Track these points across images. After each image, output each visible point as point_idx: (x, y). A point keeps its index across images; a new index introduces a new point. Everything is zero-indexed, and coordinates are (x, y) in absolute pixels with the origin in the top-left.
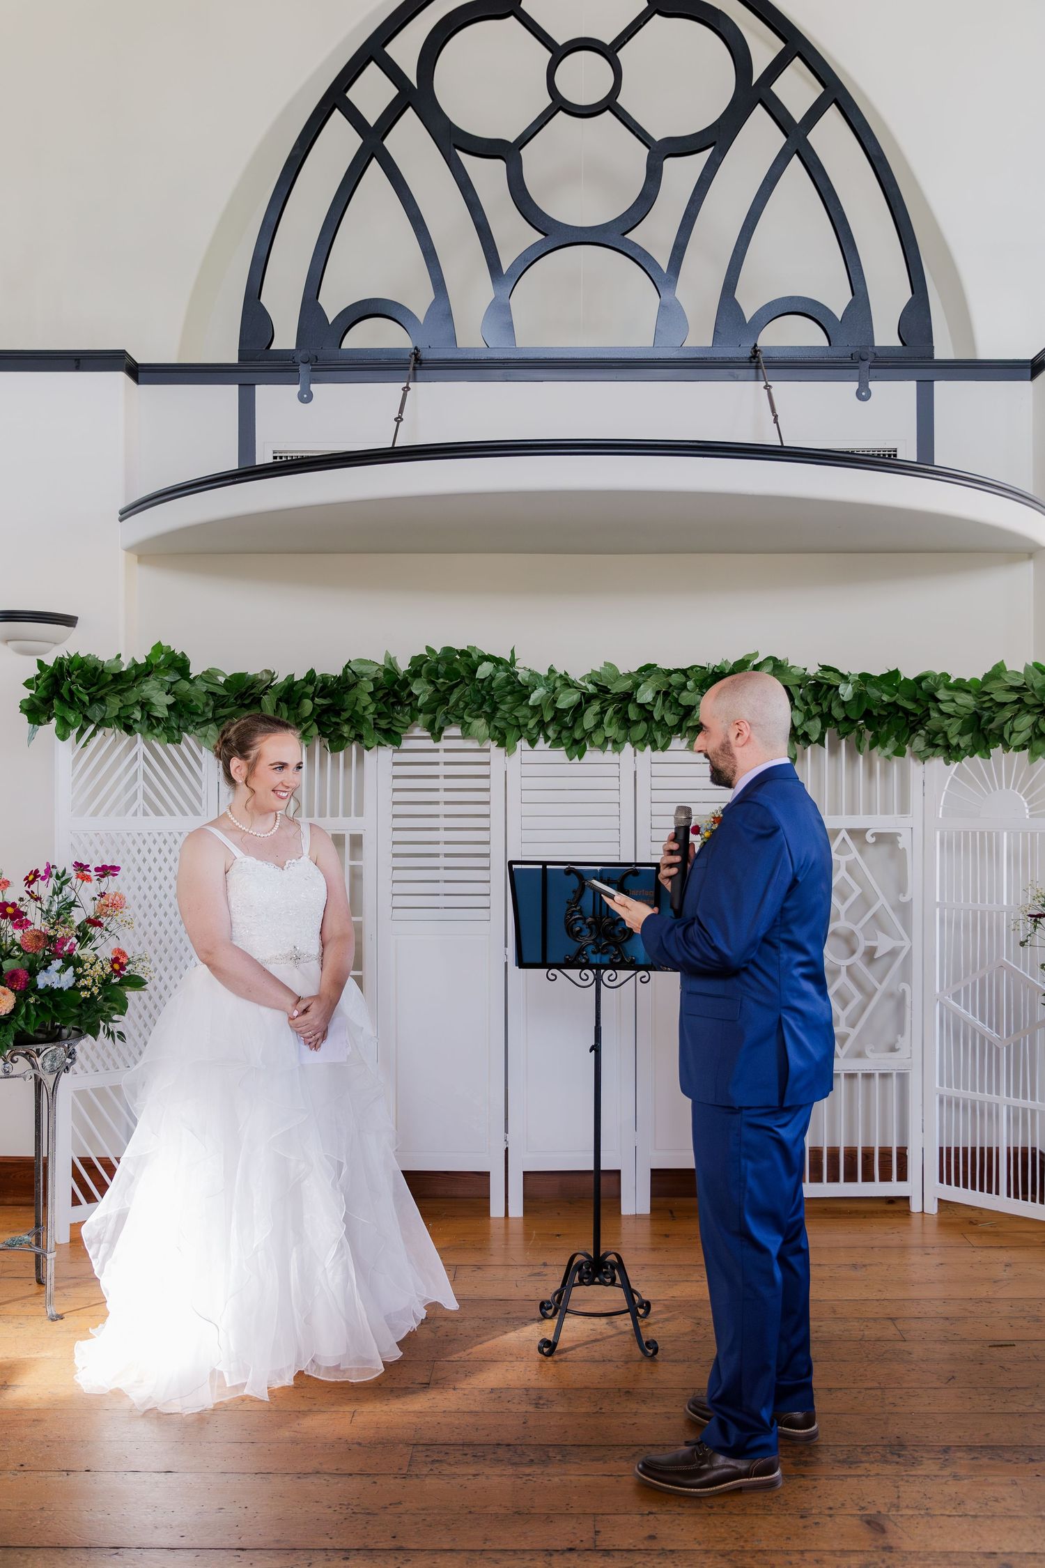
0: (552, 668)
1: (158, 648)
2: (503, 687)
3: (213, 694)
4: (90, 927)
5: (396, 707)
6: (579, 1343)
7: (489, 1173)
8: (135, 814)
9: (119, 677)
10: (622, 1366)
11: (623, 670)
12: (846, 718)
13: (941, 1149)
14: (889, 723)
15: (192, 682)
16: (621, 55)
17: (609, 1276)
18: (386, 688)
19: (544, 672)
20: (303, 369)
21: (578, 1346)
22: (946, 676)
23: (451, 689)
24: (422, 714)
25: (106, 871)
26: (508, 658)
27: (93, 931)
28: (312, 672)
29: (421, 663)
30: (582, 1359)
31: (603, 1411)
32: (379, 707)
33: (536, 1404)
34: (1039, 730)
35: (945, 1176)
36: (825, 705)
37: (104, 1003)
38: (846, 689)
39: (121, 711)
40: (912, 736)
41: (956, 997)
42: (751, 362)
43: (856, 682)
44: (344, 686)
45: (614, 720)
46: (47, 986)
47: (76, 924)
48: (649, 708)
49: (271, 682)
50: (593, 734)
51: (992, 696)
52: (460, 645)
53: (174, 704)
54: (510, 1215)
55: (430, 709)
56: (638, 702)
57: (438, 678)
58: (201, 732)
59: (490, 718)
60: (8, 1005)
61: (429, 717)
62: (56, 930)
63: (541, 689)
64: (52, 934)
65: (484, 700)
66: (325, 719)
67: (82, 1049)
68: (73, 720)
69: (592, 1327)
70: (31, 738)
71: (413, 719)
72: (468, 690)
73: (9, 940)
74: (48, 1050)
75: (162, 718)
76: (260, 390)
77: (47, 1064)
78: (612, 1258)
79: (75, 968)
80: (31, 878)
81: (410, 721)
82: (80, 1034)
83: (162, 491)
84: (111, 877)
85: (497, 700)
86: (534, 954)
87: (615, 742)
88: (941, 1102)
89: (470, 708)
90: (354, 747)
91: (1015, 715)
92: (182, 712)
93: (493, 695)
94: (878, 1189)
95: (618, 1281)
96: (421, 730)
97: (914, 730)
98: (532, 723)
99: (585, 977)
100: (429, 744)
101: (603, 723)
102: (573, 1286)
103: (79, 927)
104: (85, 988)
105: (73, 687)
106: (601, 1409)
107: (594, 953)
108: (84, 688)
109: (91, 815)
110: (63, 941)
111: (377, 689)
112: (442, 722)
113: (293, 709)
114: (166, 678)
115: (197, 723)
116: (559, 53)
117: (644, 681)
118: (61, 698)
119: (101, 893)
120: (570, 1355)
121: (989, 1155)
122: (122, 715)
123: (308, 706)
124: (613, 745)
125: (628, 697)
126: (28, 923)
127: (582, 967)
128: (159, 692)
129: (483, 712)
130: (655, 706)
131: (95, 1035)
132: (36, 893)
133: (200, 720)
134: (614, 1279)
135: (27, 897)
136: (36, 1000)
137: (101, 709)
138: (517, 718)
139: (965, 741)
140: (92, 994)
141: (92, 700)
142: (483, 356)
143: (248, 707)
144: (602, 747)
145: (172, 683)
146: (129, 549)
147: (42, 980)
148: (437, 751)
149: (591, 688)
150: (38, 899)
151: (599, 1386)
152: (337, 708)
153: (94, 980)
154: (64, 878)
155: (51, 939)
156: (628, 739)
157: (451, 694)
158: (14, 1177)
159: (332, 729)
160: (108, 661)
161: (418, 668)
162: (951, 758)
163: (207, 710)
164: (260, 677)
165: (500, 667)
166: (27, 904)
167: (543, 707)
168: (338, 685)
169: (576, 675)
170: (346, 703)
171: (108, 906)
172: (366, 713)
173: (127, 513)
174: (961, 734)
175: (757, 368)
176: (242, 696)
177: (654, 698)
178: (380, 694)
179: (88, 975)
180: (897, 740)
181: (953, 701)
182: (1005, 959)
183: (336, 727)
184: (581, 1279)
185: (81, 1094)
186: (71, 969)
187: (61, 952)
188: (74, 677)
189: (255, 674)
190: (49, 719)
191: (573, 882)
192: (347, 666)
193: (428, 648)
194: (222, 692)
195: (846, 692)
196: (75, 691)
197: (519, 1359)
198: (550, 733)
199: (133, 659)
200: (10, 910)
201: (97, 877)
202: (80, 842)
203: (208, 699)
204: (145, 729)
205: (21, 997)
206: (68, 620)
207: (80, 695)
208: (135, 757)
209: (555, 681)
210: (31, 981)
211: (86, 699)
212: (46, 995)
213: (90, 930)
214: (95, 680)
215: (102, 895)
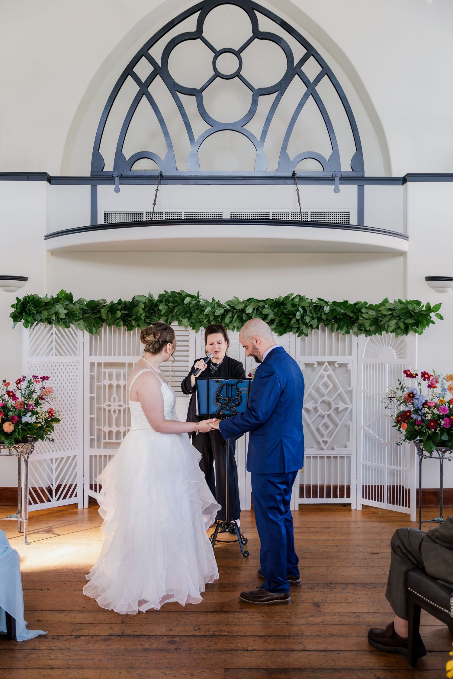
0: (214, 299)
1: (62, 292)
2: (195, 307)
3: (82, 309)
5: (153, 314)
8: (52, 355)
9: (47, 304)
11: (241, 300)
12: (327, 319)
13: (363, 486)
14: (343, 321)
15: (74, 304)
16: (242, 54)
18: (149, 307)
19: (211, 301)
20: (117, 180)
22: (366, 303)
23: (174, 308)
24: (163, 317)
25: (44, 378)
26: (196, 295)
27: (41, 401)
28: (120, 300)
29: (163, 297)
32: (147, 314)
34: (399, 326)
35: (364, 496)
36: (319, 314)
37: (46, 428)
38: (327, 308)
39: (48, 316)
40: (353, 326)
41: (369, 426)
42: (292, 177)
43: (331, 305)
44: (133, 306)
45: (237, 319)
46: (26, 422)
48: (251, 315)
49: (104, 304)
50: (229, 325)
51: (381, 312)
52: (178, 291)
53: (68, 313)
55: (166, 315)
56: (246, 313)
57: (169, 303)
58: (78, 323)
59: (189, 319)
60: (12, 429)
61: (166, 318)
62: (28, 401)
63: (209, 308)
65: (187, 312)
66: (125, 318)
67: (36, 445)
68: (30, 320)
70: (14, 327)
72: (181, 308)
73: (10, 405)
74: (25, 445)
75: (63, 319)
76: (99, 187)
77: (24, 450)
80: (18, 382)
82: (36, 440)
83: (63, 231)
84: (46, 381)
85: (192, 312)
86: (204, 411)
87: (237, 328)
88: (363, 467)
89: (182, 315)
91: (390, 320)
92: (70, 316)
93: (190, 310)
94: (339, 500)
97: (353, 324)
98: (205, 321)
101: (233, 321)
102: (219, 532)
103: (36, 399)
104: (39, 423)
105: (30, 308)
107: (226, 411)
108: (34, 308)
109: (36, 356)
110: (30, 406)
111: (145, 307)
112: (171, 320)
113: (113, 315)
114: (65, 303)
115: (76, 320)
116: (218, 54)
117: (249, 305)
118: (26, 312)
121: (381, 487)
122: (48, 318)
123: (119, 314)
125: (243, 311)
126: (17, 398)
128: (62, 309)
129: (186, 316)
130: (253, 314)
131: (42, 439)
132: (20, 387)
133: (77, 319)
135: (16, 389)
136: (22, 427)
137: (40, 316)
138: (199, 319)
139: (372, 329)
140: (42, 424)
141: (37, 312)
142: (187, 175)
143: (95, 314)
144: (233, 330)
145: (67, 305)
146: (48, 251)
147: (25, 419)
149: (228, 307)
150: (20, 389)
151: (227, 566)
152: (130, 315)
153: (42, 420)
154: (30, 383)
155: (25, 404)
157: (174, 309)
159: (128, 322)
160: (43, 297)
161: (162, 299)
162: (367, 335)
163: (80, 315)
164: (100, 302)
165: (194, 299)
166: (16, 391)
167: (210, 315)
168: (131, 305)
169: (222, 302)
170: (134, 313)
171: (46, 392)
172: (142, 316)
173: (47, 237)
174: (371, 326)
175: (295, 180)
176: (93, 309)
177: (252, 311)
178: (147, 309)
179: (40, 418)
180: (347, 327)
181: (367, 313)
182: (387, 412)
183: (130, 322)
184: (221, 530)
185: (37, 461)
186: (35, 415)
187: (30, 409)
188: (30, 304)
189: (98, 300)
190: (21, 320)
191: (219, 385)
192: (134, 298)
193: (165, 291)
194: (85, 308)
195: (327, 309)
199: (52, 296)
200: (11, 394)
201: (41, 381)
202: (32, 366)
203: (80, 311)
204: (56, 323)
205: (16, 426)
206: (25, 279)
207: (33, 311)
208: (52, 334)
209: (214, 304)
210: (19, 420)
211: (35, 312)
212: (25, 425)
213: (39, 401)
214: (38, 305)
215: (44, 388)
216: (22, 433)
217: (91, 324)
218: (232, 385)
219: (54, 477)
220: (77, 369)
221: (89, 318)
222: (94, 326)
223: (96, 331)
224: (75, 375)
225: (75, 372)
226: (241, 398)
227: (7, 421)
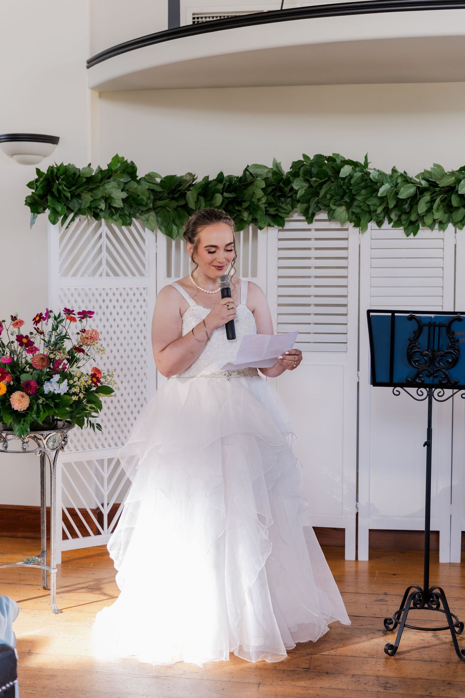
0: (395, 169)
1: (116, 159)
2: (359, 183)
3: (153, 191)
4: (76, 352)
5: (281, 199)
6: (413, 648)
7: (344, 529)
8: (101, 275)
9: (90, 179)
10: (445, 665)
11: (448, 169)
15: (138, 182)
17: (435, 603)
18: (274, 185)
19: (389, 172)
21: (412, 650)
23: (321, 185)
24: (299, 204)
25: (85, 314)
26: (362, 162)
27: (78, 355)
28: (221, 174)
29: (299, 166)
30: (416, 659)
31: (432, 694)
32: (269, 199)
33: (385, 687)
37: (87, 404)
39: (92, 203)
44: (244, 184)
45: (441, 207)
46: (50, 392)
47: (67, 350)
49: (193, 182)
50: (424, 217)
52: (327, 153)
53: (127, 198)
54: (359, 559)
55: (306, 199)
56: (459, 193)
57: (312, 178)
58: (145, 217)
59: (349, 206)
60: (25, 404)
61: (305, 205)
62: (55, 354)
63: (387, 184)
64: (52, 357)
65: (345, 193)
66: (230, 207)
68: (60, 210)
69: (422, 638)
70: (32, 223)
71: (293, 207)
72: (333, 186)
73: (24, 361)
74: (51, 435)
75: (119, 208)
77: (51, 444)
78: (437, 591)
79: (68, 380)
80: (37, 319)
81: (291, 209)
82: (70, 425)
83: (115, 47)
84: (88, 318)
85: (354, 193)
86: (383, 377)
87: (441, 223)
89: (335, 199)
90: (251, 228)
92: (132, 203)
93: (351, 190)
95: (442, 607)
96: (298, 215)
98: (379, 210)
99: (421, 394)
100: (305, 225)
101: (432, 209)
102: (409, 609)
103: (69, 352)
104: (75, 394)
105: (60, 187)
106: (431, 693)
107: (428, 376)
108: (67, 188)
109: (72, 276)
110: (59, 362)
111: (268, 186)
112: (314, 209)
113: (209, 201)
114: (122, 180)
115: (142, 211)
117: (464, 178)
118: (53, 195)
119: (82, 330)
120: (407, 656)
122: (92, 206)
123: (219, 199)
124: (439, 226)
125: (452, 189)
126: (37, 349)
127: (419, 386)
128: (116, 190)
129: (344, 202)
131: (81, 425)
132: (40, 329)
133: (144, 209)
134: (438, 606)
135: (35, 332)
136: (43, 401)
137: (78, 202)
138: (368, 206)
140: (79, 398)
141: (73, 196)
143: (177, 199)
144: (431, 227)
145: (126, 183)
146: (94, 88)
147: (48, 388)
148: (309, 230)
149: (424, 183)
150: (42, 333)
151: (429, 678)
152: (239, 200)
153: (80, 389)
154: (58, 320)
155: (50, 360)
156: (451, 220)
157: (321, 189)
158: (23, 519)
159: (236, 215)
160: (83, 168)
161: (297, 170)
163: (149, 202)
164: (185, 178)
165: (357, 169)
166: (34, 337)
167: (388, 197)
168: (240, 183)
169: (412, 174)
170: (246, 196)
171: (88, 338)
172: (260, 203)
173: (92, 62)
176: (172, 192)
178: (270, 189)
179: (76, 385)
183: (239, 213)
184: (415, 604)
185: (68, 465)
186: (66, 381)
187: (58, 370)
188: (60, 180)
189: (181, 176)
190: (44, 209)
191: (414, 326)
192: (246, 170)
193: (305, 156)
194: (159, 189)
196: (61, 190)
197: (371, 656)
198: (393, 216)
199: (99, 167)
200: (25, 340)
201: (80, 319)
202: (65, 295)
203: (150, 194)
204: (107, 216)
205: (34, 399)
206: (53, 140)
207: (65, 193)
208: (101, 236)
209: (397, 179)
210: (39, 388)
211: (69, 195)
212: (50, 398)
213: (76, 355)
214: (74, 182)
215: (83, 331)
216: (44, 412)
217: (170, 218)
218: (440, 326)
219: (106, 493)
220: (144, 300)
221: (165, 208)
222: (174, 222)
223: (178, 232)
224: (141, 312)
225: (141, 307)
226: (459, 351)
227: (18, 390)
